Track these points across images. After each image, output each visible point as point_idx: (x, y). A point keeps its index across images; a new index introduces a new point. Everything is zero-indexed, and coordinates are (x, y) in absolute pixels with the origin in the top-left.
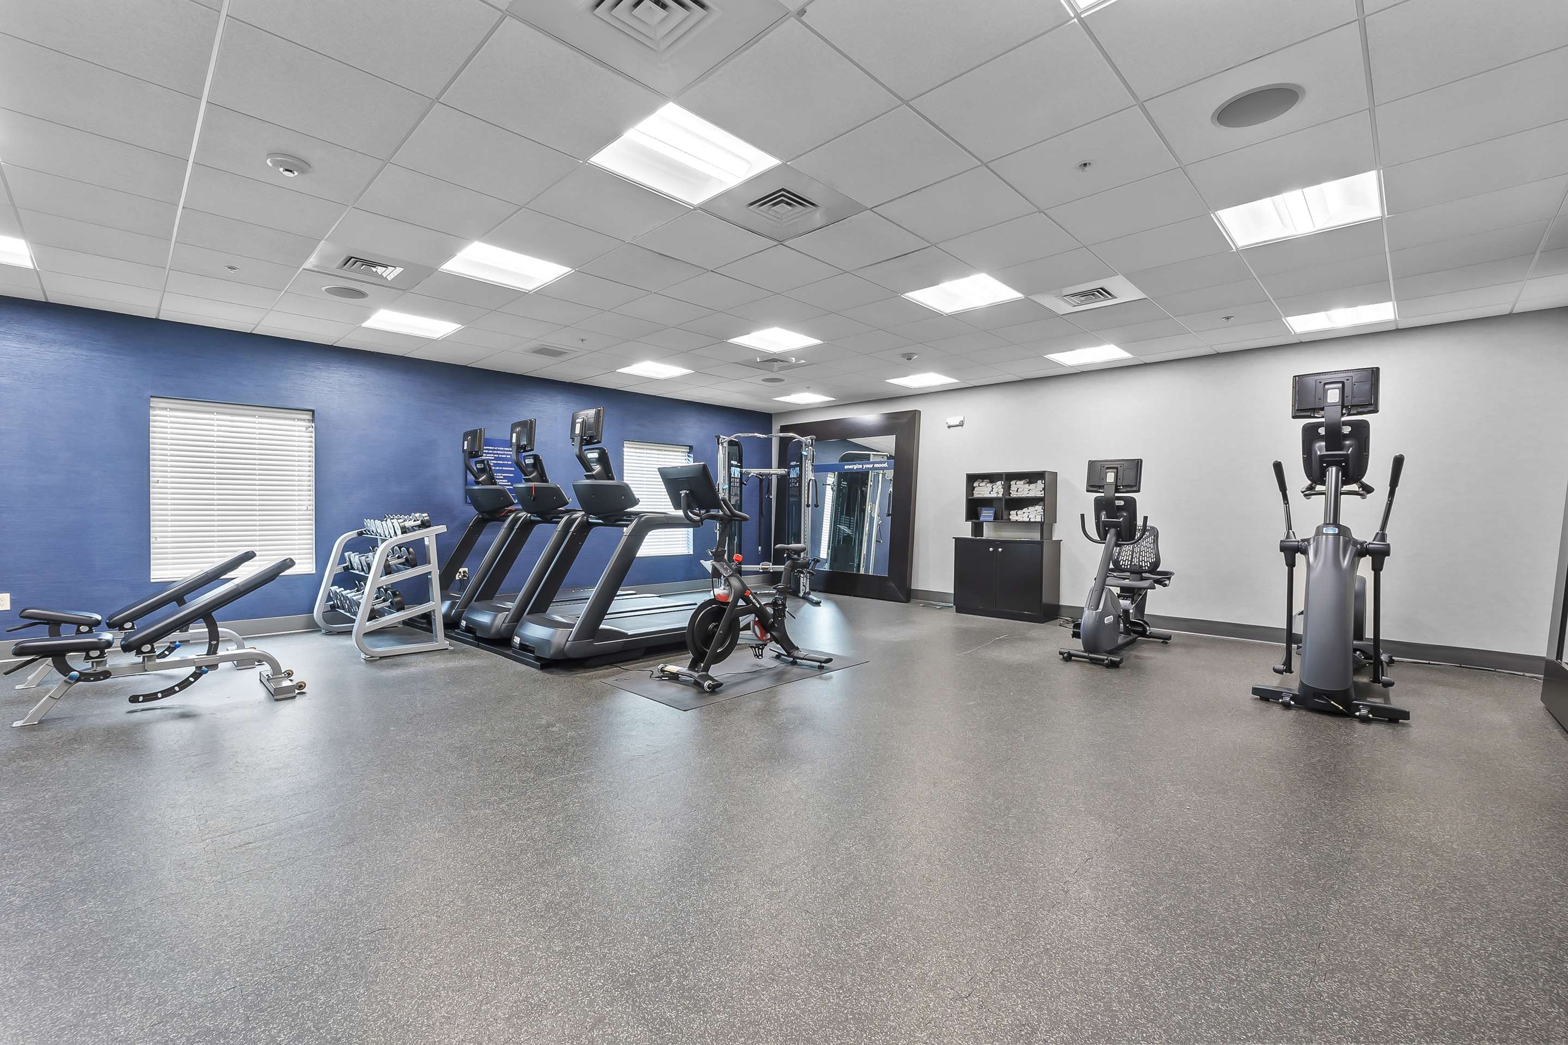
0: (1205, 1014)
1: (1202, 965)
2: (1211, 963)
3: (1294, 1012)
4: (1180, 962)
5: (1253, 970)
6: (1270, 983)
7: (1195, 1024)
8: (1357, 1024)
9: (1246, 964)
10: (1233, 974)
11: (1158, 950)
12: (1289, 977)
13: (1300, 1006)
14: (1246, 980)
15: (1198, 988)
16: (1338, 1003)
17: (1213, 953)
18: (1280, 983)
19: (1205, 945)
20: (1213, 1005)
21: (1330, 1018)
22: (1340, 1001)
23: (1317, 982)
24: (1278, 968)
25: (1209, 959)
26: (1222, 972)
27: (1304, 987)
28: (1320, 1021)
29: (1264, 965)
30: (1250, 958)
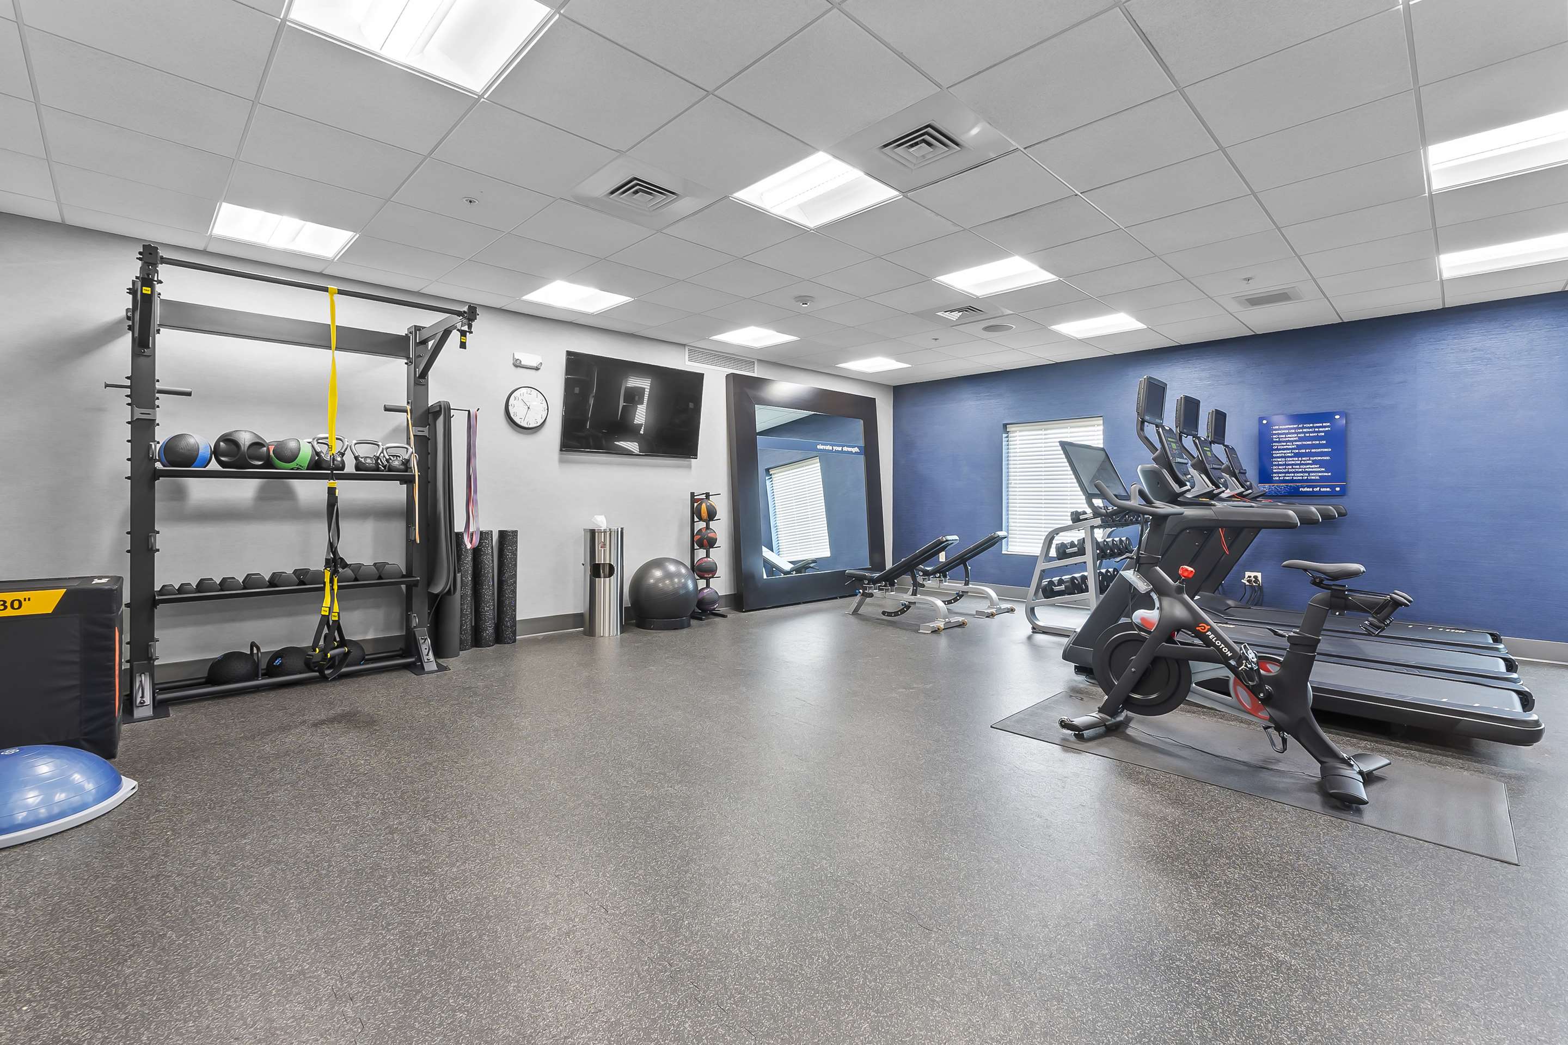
0: (380, 893)
1: (416, 916)
2: (413, 923)
3: (334, 941)
4: (430, 905)
5: (385, 945)
6: (366, 947)
7: (378, 884)
8: (288, 973)
9: (394, 944)
10: (393, 929)
11: (451, 899)
12: (358, 964)
13: (333, 949)
14: (381, 934)
15: (400, 901)
16: (310, 977)
17: (422, 930)
18: (359, 953)
19: (433, 931)
20: (381, 901)
21: (308, 960)
22: (310, 981)
23: (336, 980)
24: (372, 964)
25: (418, 924)
26: (400, 923)
27: (342, 967)
28: (313, 951)
29: (382, 957)
30: (397, 953)
